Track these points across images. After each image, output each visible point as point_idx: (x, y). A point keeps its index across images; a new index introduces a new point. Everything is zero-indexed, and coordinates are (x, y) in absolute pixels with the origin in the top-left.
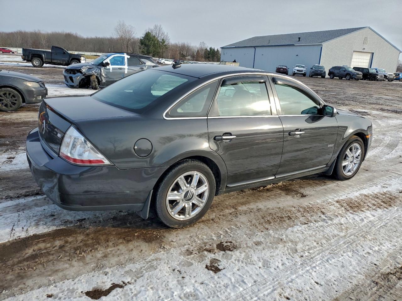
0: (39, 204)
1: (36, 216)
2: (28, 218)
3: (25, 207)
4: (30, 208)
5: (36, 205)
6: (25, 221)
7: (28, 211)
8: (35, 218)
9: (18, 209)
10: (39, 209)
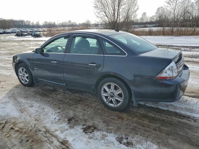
0: (180, 108)
1: (185, 104)
2: (189, 104)
3: (188, 110)
4: (186, 109)
5: (182, 109)
6: (191, 103)
7: (188, 108)
8: (186, 103)
9: (192, 111)
10: (182, 106)
